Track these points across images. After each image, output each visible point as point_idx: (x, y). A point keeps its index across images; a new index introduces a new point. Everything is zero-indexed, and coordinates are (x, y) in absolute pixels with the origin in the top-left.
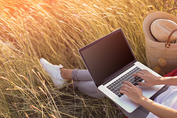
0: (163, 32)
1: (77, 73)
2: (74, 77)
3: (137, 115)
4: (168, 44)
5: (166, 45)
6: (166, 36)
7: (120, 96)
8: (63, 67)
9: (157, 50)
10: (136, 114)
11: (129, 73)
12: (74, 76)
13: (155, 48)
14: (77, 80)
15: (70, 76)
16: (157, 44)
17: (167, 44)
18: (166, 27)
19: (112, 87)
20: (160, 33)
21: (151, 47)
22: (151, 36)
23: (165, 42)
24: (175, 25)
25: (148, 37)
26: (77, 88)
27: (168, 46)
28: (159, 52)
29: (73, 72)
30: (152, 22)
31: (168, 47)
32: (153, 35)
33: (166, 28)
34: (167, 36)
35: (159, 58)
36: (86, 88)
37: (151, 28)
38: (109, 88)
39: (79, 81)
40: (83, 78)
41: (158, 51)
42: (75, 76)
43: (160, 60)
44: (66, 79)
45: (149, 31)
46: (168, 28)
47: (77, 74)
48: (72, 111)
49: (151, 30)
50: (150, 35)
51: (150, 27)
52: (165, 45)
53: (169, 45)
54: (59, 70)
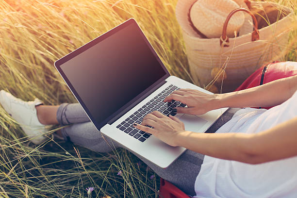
0: (212, 19)
1: (66, 110)
2: (62, 119)
3: (181, 170)
4: (224, 40)
5: (221, 42)
6: (219, 26)
7: (142, 140)
8: (40, 103)
9: (206, 54)
10: (177, 169)
11: (157, 97)
12: (62, 117)
13: (202, 50)
14: (67, 123)
15: (55, 118)
16: (205, 41)
17: (222, 40)
18: (218, 11)
19: (127, 125)
20: (208, 23)
21: (196, 50)
22: (193, 30)
23: (219, 37)
24: (232, 5)
25: (187, 32)
26: (68, 138)
27: (224, 43)
28: (212, 57)
29: (59, 110)
30: (192, 6)
31: (225, 46)
32: (197, 27)
33: (217, 13)
34: (221, 26)
35: (212, 69)
36: (83, 134)
37: (191, 16)
38: (122, 129)
39: (70, 124)
40: (78, 118)
41: (210, 56)
42: (64, 117)
43: (215, 70)
44: (49, 124)
45: (189, 23)
46: (220, 12)
47: (66, 112)
48: (62, 186)
49: (192, 20)
50: (191, 28)
51: (189, 15)
52: (219, 43)
53: (227, 41)
54: (34, 110)
